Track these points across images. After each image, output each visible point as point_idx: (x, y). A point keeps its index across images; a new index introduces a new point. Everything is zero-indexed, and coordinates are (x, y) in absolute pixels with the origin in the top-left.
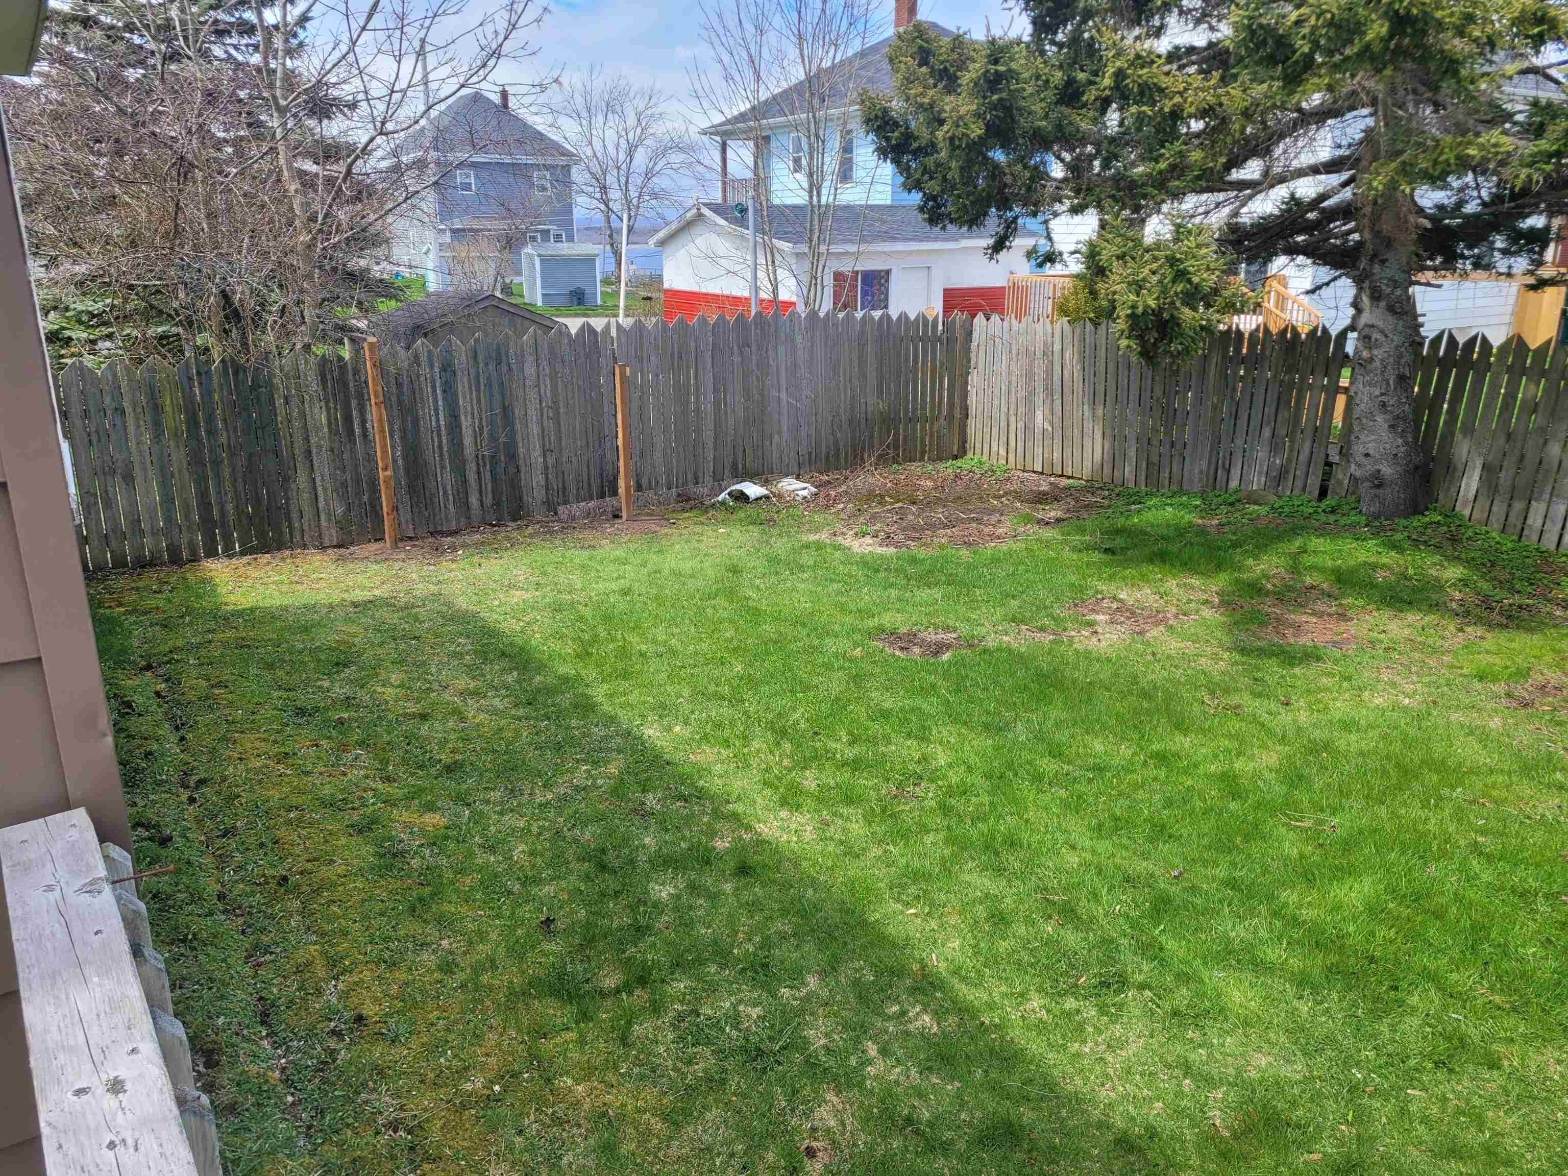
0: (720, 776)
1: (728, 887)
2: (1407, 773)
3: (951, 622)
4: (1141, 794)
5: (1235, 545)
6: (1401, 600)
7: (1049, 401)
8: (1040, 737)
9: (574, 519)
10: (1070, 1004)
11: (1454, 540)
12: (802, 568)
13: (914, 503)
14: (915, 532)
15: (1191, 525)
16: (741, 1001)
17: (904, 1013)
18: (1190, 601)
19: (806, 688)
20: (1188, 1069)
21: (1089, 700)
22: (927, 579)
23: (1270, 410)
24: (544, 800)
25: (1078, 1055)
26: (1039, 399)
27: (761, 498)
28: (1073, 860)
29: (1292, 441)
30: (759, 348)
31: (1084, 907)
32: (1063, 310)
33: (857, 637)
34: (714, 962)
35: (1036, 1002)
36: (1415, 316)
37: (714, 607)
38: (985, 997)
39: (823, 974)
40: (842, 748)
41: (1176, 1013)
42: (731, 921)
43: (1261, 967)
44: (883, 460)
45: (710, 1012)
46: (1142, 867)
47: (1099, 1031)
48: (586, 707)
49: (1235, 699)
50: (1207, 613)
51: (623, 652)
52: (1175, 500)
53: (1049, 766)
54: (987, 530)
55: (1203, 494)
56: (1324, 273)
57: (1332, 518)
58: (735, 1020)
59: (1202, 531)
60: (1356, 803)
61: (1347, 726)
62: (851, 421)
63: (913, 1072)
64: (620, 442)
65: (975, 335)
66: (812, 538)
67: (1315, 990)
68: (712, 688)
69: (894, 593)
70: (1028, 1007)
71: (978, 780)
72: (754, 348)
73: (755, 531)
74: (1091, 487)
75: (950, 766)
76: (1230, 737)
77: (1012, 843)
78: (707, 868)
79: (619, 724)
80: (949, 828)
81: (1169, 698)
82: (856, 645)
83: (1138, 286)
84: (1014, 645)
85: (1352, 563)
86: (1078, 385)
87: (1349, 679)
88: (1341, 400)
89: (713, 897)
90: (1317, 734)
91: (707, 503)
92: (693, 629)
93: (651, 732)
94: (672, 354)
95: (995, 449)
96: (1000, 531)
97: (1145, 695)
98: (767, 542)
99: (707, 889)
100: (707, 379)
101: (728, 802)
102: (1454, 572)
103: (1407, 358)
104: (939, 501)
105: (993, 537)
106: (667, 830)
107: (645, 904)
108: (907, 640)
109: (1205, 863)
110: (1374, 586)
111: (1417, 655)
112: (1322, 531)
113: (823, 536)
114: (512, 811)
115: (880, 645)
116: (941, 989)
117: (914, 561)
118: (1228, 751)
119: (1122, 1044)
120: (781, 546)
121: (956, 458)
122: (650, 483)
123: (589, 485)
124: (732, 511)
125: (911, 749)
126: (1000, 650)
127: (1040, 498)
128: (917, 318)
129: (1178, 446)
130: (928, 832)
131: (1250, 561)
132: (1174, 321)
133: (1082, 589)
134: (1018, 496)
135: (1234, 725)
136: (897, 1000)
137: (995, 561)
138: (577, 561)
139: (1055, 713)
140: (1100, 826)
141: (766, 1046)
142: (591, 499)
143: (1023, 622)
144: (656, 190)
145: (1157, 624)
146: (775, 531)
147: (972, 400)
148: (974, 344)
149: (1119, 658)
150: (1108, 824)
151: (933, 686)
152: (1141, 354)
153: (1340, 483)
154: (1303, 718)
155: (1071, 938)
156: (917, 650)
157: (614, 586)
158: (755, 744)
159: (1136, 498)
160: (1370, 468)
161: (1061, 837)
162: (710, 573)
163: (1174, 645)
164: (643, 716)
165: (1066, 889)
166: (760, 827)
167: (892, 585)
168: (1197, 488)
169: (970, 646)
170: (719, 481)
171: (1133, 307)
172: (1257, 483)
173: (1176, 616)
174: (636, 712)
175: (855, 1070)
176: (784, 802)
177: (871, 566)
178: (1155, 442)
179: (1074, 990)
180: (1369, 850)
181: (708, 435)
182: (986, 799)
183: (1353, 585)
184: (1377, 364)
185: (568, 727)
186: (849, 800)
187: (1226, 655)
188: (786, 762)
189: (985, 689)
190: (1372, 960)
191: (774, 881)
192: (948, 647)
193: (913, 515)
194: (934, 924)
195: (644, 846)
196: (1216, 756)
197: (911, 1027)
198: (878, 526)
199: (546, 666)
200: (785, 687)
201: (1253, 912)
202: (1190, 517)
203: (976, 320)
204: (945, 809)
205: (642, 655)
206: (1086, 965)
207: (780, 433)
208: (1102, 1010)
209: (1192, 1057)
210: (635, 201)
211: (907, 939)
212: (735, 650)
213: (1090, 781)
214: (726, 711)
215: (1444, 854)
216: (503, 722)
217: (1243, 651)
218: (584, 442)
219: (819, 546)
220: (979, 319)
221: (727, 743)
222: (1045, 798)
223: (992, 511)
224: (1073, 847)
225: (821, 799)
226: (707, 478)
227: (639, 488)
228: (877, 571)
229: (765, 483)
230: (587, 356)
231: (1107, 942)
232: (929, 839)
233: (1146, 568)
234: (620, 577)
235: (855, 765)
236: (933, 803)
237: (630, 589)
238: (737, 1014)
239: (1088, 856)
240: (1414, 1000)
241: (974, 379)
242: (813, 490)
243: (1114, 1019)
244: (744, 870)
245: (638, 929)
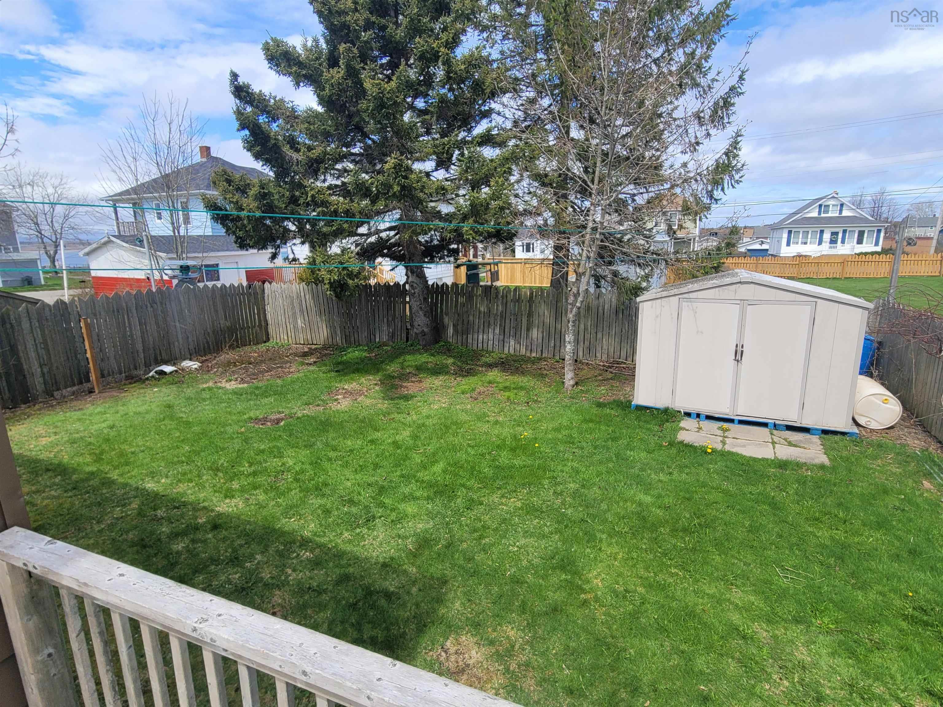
0: (192, 494)
1: (210, 536)
2: (447, 427)
3: (281, 410)
4: (368, 456)
5: (382, 362)
6: (437, 373)
7: (302, 317)
8: (327, 445)
9: (64, 397)
10: (358, 530)
11: (449, 350)
12: (204, 400)
13: (251, 364)
14: (254, 376)
15: (366, 357)
16: (230, 574)
17: (298, 555)
18: (370, 385)
19: (223, 449)
20: (399, 536)
21: (343, 428)
22: (265, 394)
23: (385, 312)
24: (100, 528)
25: (364, 545)
26: (298, 316)
27: (173, 372)
28: (349, 484)
29: (394, 322)
30: (161, 303)
31: (355, 499)
32: (302, 279)
33: (241, 424)
34: (213, 564)
35: (346, 534)
36: (425, 278)
37: (165, 425)
38: (328, 539)
39: (262, 553)
40: (246, 468)
41: (392, 521)
42: (216, 548)
43: (415, 498)
44: (232, 347)
45: (217, 583)
46: (372, 480)
47: (369, 536)
48: (108, 483)
49: (393, 416)
50: (377, 388)
51: (122, 454)
52: (358, 348)
53: (332, 454)
54: (286, 370)
55: (367, 345)
56: (394, 263)
57: (412, 348)
58: (229, 582)
59: (370, 359)
60: (434, 441)
61: (428, 417)
62: (213, 332)
63: (307, 573)
64: (89, 355)
65: (266, 291)
66: (205, 386)
67: (432, 500)
68: (176, 459)
69: (252, 403)
70: (344, 536)
71: (308, 467)
72: (159, 304)
73: (174, 388)
74: (325, 347)
75: (295, 464)
76: (393, 429)
77: (326, 485)
78: (198, 531)
79: (131, 486)
80: (300, 487)
81: (370, 421)
82: (242, 427)
83: (330, 272)
84: (309, 414)
85: (420, 362)
86: (314, 309)
87: (426, 402)
88: (407, 306)
89: (205, 541)
90: (420, 422)
91: (143, 378)
92: (157, 436)
93: (150, 485)
94: (113, 311)
95: (282, 337)
96: (291, 370)
97: (362, 421)
98: (182, 391)
99: (200, 539)
100: (135, 321)
101: (199, 503)
102: (450, 361)
103: (425, 292)
104: (262, 362)
105: (290, 373)
106: (172, 523)
107: (172, 554)
108: (264, 421)
109: (392, 472)
110: (428, 369)
111: (444, 390)
112: (409, 353)
113: (211, 384)
114: (83, 538)
115: (252, 425)
116: (311, 542)
117: (257, 388)
118: (393, 434)
119: (377, 537)
120: (189, 392)
121: (265, 342)
122: (109, 372)
123: (72, 379)
124: (159, 380)
125: (277, 462)
126: (304, 416)
127: (305, 355)
128: (238, 286)
129: (356, 328)
130: (292, 490)
131: (388, 367)
132: (346, 284)
133: (330, 388)
134: (296, 355)
135: (394, 425)
136: (294, 552)
137: (293, 382)
138: (75, 417)
139: (331, 435)
140: (356, 470)
141: (245, 586)
142: (74, 385)
143: (310, 404)
144: (73, 225)
145: (361, 395)
146: (185, 386)
147: (269, 317)
148: (266, 295)
149: (349, 410)
150: (359, 469)
151: (280, 436)
152: (336, 296)
153: (412, 335)
154: (414, 417)
155: (354, 510)
156: (269, 424)
157: (104, 425)
158: (205, 478)
159: (343, 349)
160: (421, 330)
161: (343, 478)
162: (157, 410)
163: (368, 402)
164: (143, 480)
165: (349, 494)
166: (217, 509)
167: (250, 400)
168: (365, 343)
169: (291, 417)
170: (148, 366)
171: (330, 280)
172: (385, 338)
173: (367, 391)
174: (139, 478)
175: (284, 580)
176: (226, 497)
177: (237, 393)
178: (347, 327)
179: (358, 526)
180: (440, 453)
181: (139, 346)
182: (312, 472)
183: (422, 370)
184: (417, 294)
185: (102, 494)
186: (255, 488)
187: (386, 402)
188: (222, 481)
189: (302, 432)
190: (446, 486)
191: (231, 527)
192: (282, 419)
193: (251, 369)
194: (302, 522)
195: (163, 532)
196: (390, 437)
197: (302, 559)
198: (236, 376)
199: (77, 470)
200: (213, 450)
201: (410, 483)
202: (365, 354)
203: (265, 285)
204: (297, 480)
205: (133, 453)
206: (361, 516)
207: (178, 341)
208: (369, 529)
209: (400, 533)
210: (59, 231)
211: (294, 529)
212: (183, 441)
213: (349, 456)
214: (186, 468)
215: (461, 449)
216: (60, 501)
217: (392, 399)
218: (66, 358)
219: (210, 389)
220: (267, 285)
221: (190, 481)
222: (334, 466)
223: (287, 362)
224: (348, 480)
225: (243, 490)
226: (141, 366)
227: (103, 376)
228: (241, 395)
229: (174, 364)
230: (62, 315)
231: (366, 507)
232: (293, 492)
233: (352, 375)
234: (104, 421)
235: (255, 474)
236: (291, 480)
237: (114, 425)
238: (229, 579)
239: (354, 481)
240: (459, 493)
241: (268, 308)
242: (200, 364)
243: (373, 530)
244: (215, 527)
245: (172, 564)
